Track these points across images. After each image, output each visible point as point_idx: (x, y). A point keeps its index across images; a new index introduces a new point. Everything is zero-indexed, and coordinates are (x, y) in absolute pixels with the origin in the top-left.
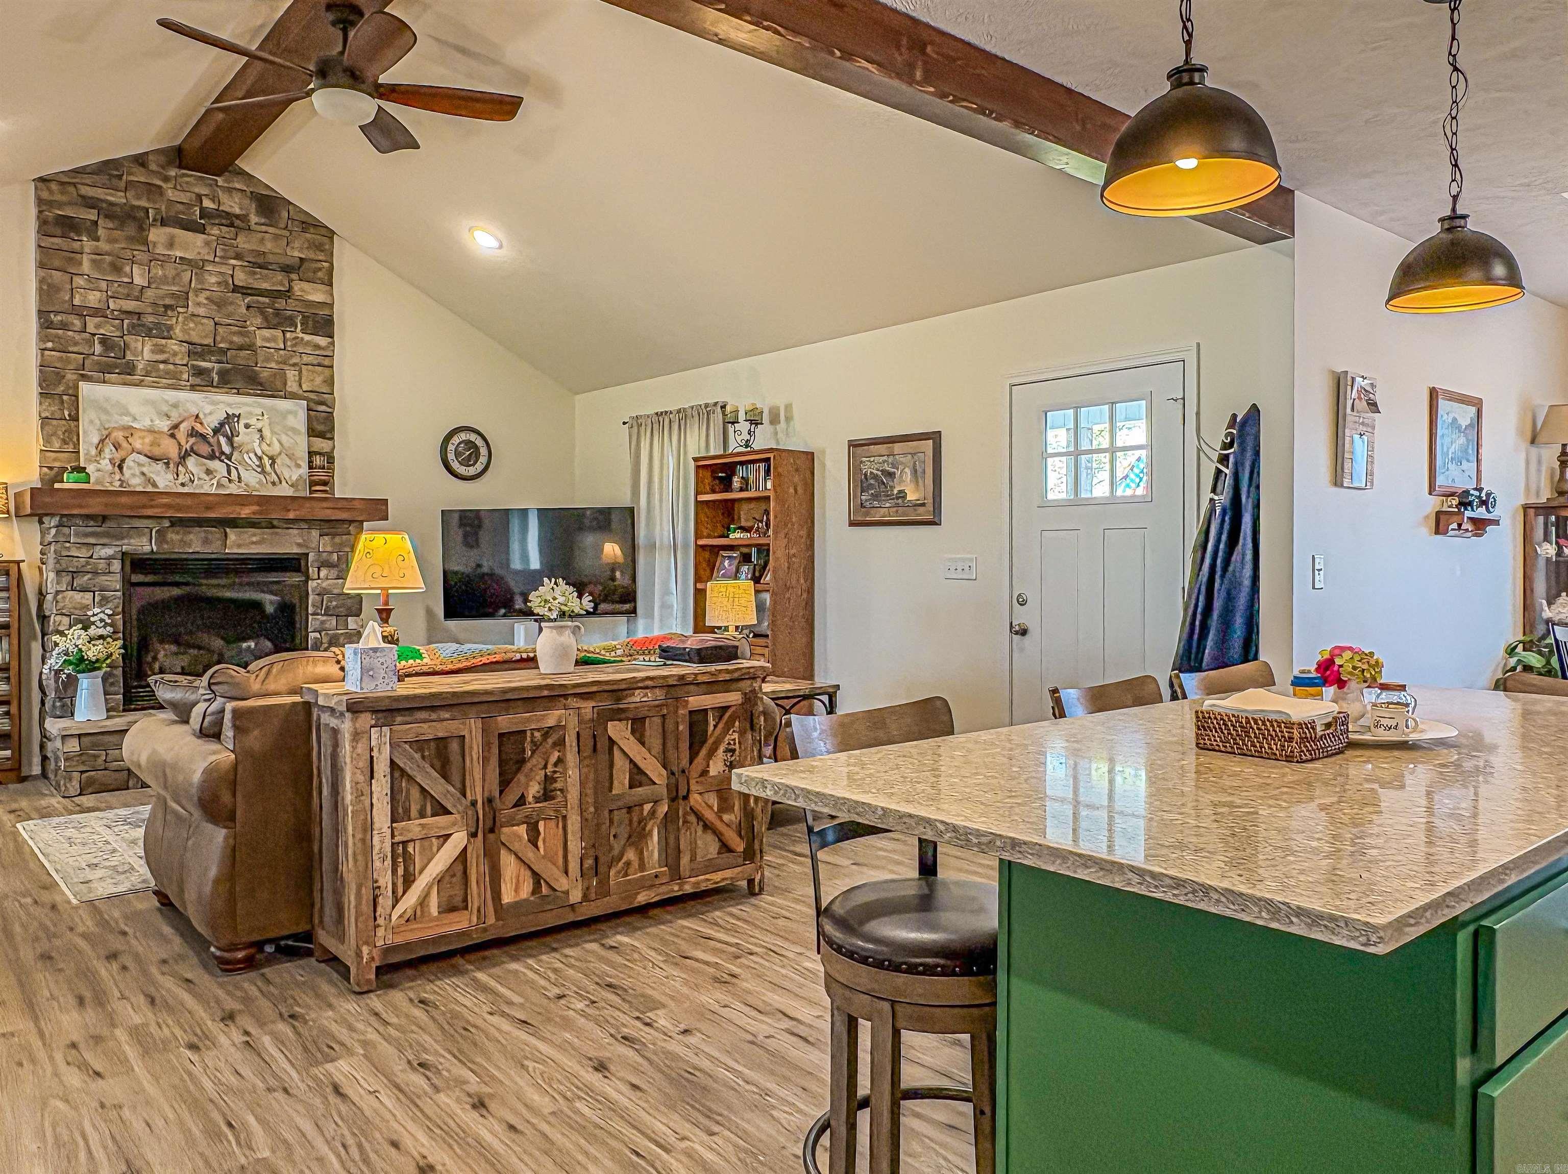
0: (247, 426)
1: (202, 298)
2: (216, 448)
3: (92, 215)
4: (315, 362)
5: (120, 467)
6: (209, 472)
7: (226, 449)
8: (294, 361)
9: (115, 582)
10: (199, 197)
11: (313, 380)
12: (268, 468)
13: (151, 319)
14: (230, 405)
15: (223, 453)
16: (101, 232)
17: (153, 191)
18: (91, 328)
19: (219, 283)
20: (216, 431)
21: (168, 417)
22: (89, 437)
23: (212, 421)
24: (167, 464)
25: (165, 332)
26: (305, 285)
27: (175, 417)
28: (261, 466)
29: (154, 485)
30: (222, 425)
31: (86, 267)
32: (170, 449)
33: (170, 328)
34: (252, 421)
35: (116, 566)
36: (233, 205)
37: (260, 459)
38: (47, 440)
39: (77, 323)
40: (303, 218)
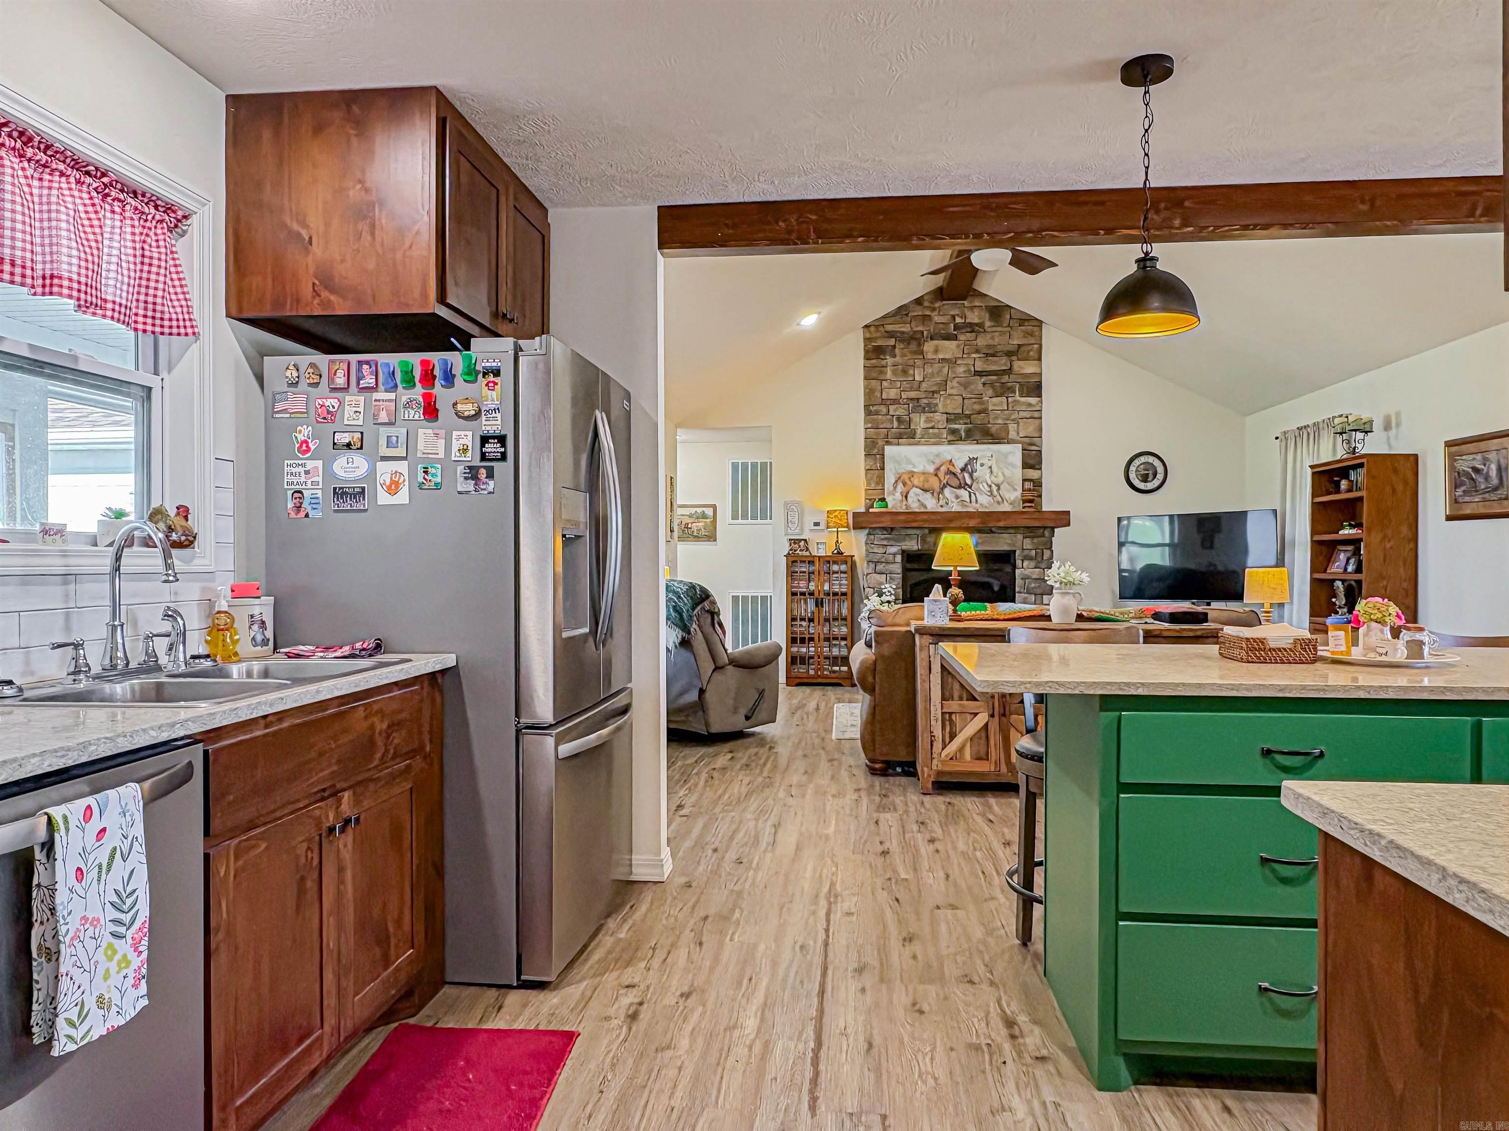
0: (982, 465)
1: (955, 384)
2: (962, 482)
3: (892, 342)
4: (1028, 416)
5: (906, 497)
6: (957, 497)
7: (969, 481)
8: (1013, 417)
9: (897, 568)
10: (954, 317)
11: (1029, 429)
12: (995, 492)
13: (925, 401)
14: (971, 452)
15: (967, 484)
16: (897, 351)
17: (926, 318)
18: (891, 413)
19: (965, 372)
20: (963, 470)
21: (933, 462)
22: (890, 479)
23: (959, 464)
24: (933, 494)
25: (931, 409)
26: (1021, 363)
27: (938, 462)
28: (991, 491)
29: (925, 507)
30: (966, 465)
31: (889, 374)
32: (935, 483)
33: (936, 405)
34: (985, 461)
35: (899, 558)
36: (973, 317)
37: (990, 486)
38: (868, 484)
39: (884, 409)
40: (1019, 316)
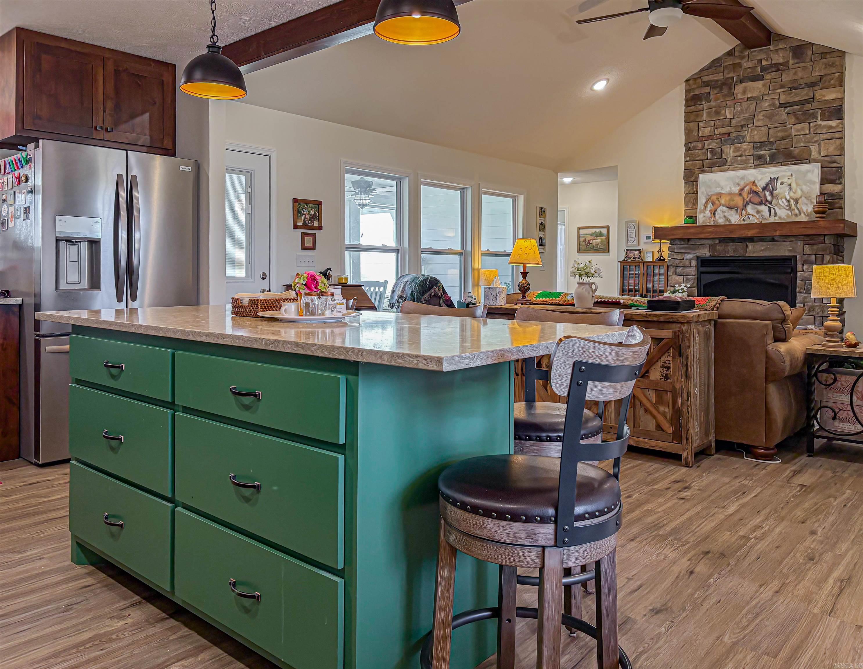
0: (782, 184)
1: (761, 117)
2: (763, 199)
3: (707, 90)
4: (829, 138)
5: (714, 214)
6: (758, 212)
7: (769, 198)
8: (815, 139)
9: (693, 271)
10: (760, 61)
11: (831, 148)
12: (793, 206)
13: (735, 134)
14: (772, 173)
15: (767, 201)
16: (712, 96)
17: (736, 66)
18: (706, 147)
19: (769, 105)
20: (764, 189)
21: (739, 185)
22: (702, 200)
23: (761, 184)
24: (737, 210)
25: (741, 140)
26: (823, 92)
27: (742, 183)
28: (789, 206)
29: (730, 221)
30: (767, 185)
31: (705, 117)
32: (739, 201)
33: (745, 136)
34: (785, 180)
35: (694, 263)
36: (778, 58)
37: (789, 201)
38: (686, 205)
39: (700, 145)
40: (821, 50)
